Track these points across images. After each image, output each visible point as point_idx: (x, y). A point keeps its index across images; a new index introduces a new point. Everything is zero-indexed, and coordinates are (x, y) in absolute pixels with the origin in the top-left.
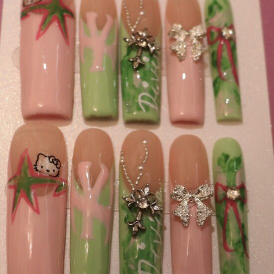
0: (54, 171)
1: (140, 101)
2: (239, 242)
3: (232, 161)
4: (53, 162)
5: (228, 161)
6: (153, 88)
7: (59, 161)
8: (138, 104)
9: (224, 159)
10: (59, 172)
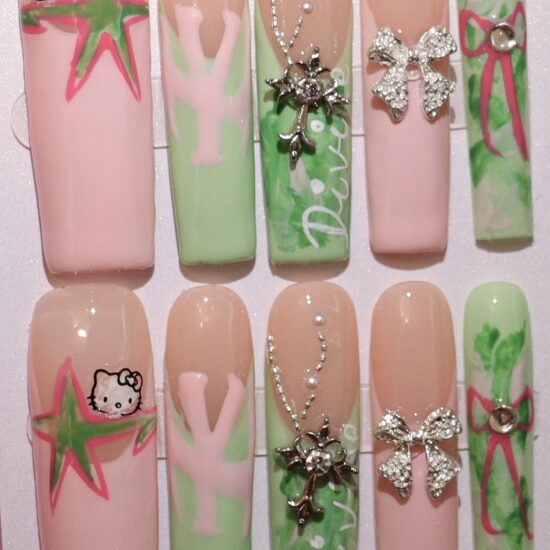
0: (130, 401)
1: (306, 225)
2: (513, 516)
3: (504, 344)
4: (127, 383)
5: (497, 345)
6: (334, 191)
7: (138, 374)
8: (301, 231)
9: (488, 339)
10: (140, 398)
